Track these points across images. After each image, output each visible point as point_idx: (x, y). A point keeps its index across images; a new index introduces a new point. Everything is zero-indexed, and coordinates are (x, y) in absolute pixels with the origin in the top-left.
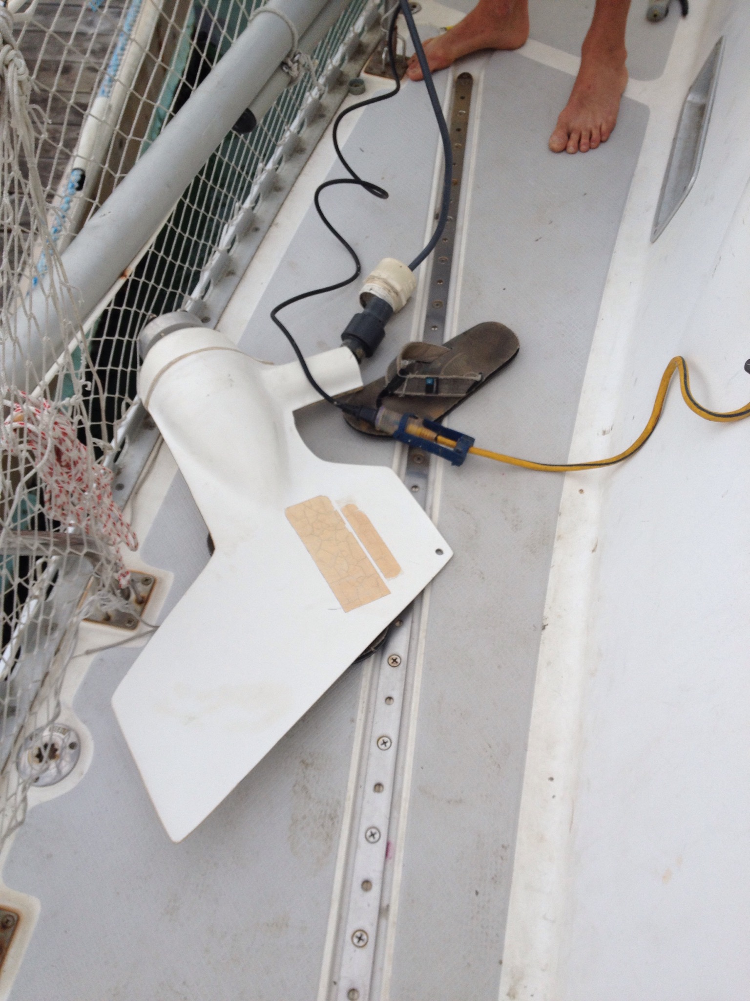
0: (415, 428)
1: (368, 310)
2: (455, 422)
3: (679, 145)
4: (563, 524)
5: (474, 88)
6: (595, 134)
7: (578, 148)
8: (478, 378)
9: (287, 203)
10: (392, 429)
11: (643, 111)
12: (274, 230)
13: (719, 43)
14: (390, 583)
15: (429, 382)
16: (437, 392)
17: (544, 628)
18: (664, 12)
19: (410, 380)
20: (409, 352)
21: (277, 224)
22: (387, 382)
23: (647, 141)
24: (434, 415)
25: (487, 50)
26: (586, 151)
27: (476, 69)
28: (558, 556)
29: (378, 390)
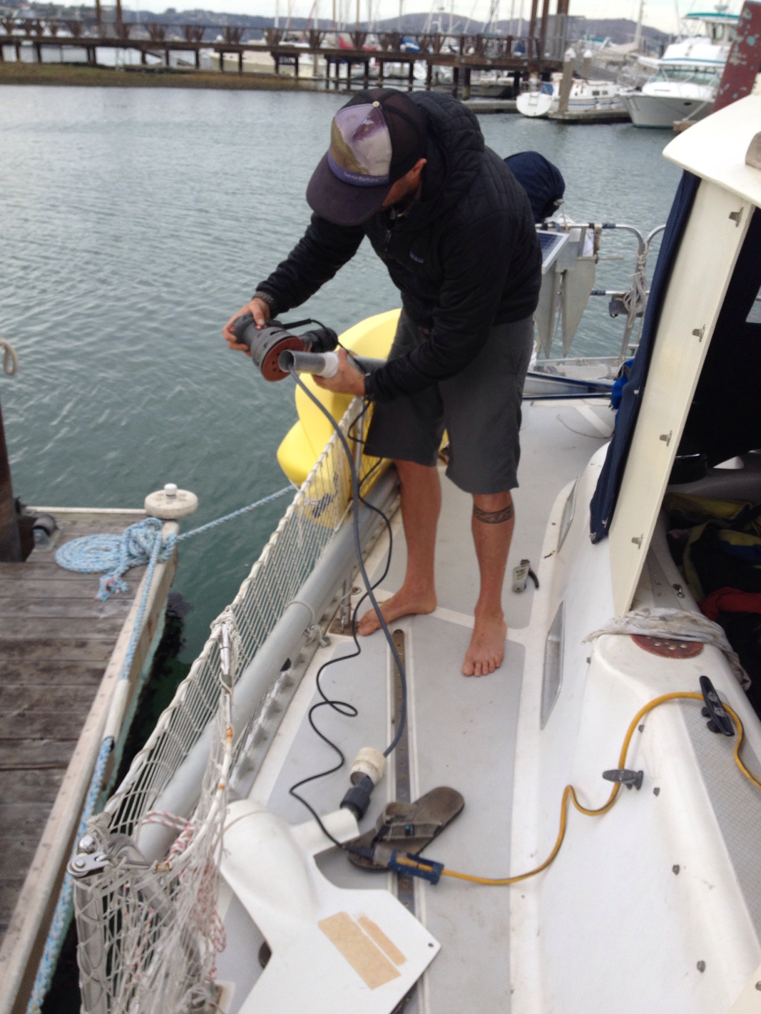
0: (402, 860)
1: (357, 786)
2: (429, 854)
3: (548, 667)
4: (514, 920)
5: (406, 639)
6: (492, 664)
7: (482, 674)
8: (440, 824)
9: (285, 720)
10: (385, 863)
11: (520, 649)
12: (278, 739)
13: (562, 604)
14: (400, 968)
15: (407, 827)
16: (414, 834)
17: (512, 992)
18: (524, 586)
19: (393, 828)
20: (390, 809)
21: (279, 735)
22: (377, 831)
23: (527, 667)
24: (414, 851)
25: (411, 614)
26: (486, 675)
27: (405, 626)
28: (514, 942)
29: (371, 839)
